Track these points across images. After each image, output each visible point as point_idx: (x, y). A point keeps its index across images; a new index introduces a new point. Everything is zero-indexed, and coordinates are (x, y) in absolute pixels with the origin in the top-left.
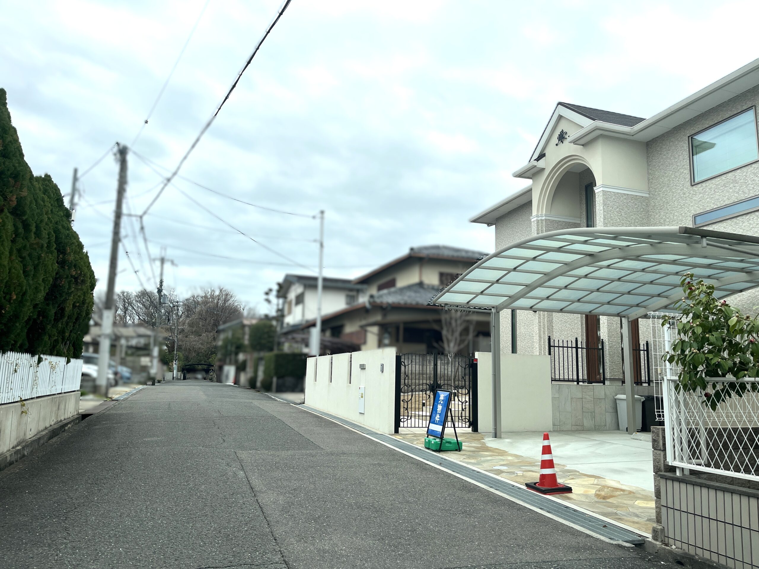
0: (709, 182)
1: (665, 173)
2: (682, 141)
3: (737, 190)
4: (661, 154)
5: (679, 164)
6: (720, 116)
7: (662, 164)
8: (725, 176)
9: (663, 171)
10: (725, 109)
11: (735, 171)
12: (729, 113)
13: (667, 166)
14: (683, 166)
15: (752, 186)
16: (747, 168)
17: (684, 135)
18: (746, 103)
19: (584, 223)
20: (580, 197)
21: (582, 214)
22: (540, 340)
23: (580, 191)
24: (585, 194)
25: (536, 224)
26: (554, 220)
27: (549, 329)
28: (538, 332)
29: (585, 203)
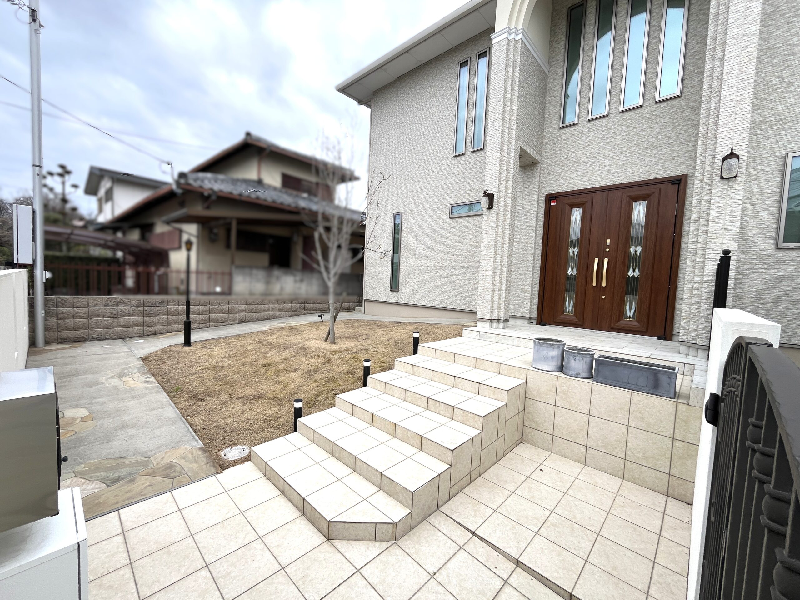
19: (557, 74)
20: (551, 31)
21: (554, 59)
22: (495, 258)
23: (552, 22)
24: (564, 23)
25: (505, 47)
26: (529, 50)
27: (510, 240)
28: (493, 243)
29: (564, 39)
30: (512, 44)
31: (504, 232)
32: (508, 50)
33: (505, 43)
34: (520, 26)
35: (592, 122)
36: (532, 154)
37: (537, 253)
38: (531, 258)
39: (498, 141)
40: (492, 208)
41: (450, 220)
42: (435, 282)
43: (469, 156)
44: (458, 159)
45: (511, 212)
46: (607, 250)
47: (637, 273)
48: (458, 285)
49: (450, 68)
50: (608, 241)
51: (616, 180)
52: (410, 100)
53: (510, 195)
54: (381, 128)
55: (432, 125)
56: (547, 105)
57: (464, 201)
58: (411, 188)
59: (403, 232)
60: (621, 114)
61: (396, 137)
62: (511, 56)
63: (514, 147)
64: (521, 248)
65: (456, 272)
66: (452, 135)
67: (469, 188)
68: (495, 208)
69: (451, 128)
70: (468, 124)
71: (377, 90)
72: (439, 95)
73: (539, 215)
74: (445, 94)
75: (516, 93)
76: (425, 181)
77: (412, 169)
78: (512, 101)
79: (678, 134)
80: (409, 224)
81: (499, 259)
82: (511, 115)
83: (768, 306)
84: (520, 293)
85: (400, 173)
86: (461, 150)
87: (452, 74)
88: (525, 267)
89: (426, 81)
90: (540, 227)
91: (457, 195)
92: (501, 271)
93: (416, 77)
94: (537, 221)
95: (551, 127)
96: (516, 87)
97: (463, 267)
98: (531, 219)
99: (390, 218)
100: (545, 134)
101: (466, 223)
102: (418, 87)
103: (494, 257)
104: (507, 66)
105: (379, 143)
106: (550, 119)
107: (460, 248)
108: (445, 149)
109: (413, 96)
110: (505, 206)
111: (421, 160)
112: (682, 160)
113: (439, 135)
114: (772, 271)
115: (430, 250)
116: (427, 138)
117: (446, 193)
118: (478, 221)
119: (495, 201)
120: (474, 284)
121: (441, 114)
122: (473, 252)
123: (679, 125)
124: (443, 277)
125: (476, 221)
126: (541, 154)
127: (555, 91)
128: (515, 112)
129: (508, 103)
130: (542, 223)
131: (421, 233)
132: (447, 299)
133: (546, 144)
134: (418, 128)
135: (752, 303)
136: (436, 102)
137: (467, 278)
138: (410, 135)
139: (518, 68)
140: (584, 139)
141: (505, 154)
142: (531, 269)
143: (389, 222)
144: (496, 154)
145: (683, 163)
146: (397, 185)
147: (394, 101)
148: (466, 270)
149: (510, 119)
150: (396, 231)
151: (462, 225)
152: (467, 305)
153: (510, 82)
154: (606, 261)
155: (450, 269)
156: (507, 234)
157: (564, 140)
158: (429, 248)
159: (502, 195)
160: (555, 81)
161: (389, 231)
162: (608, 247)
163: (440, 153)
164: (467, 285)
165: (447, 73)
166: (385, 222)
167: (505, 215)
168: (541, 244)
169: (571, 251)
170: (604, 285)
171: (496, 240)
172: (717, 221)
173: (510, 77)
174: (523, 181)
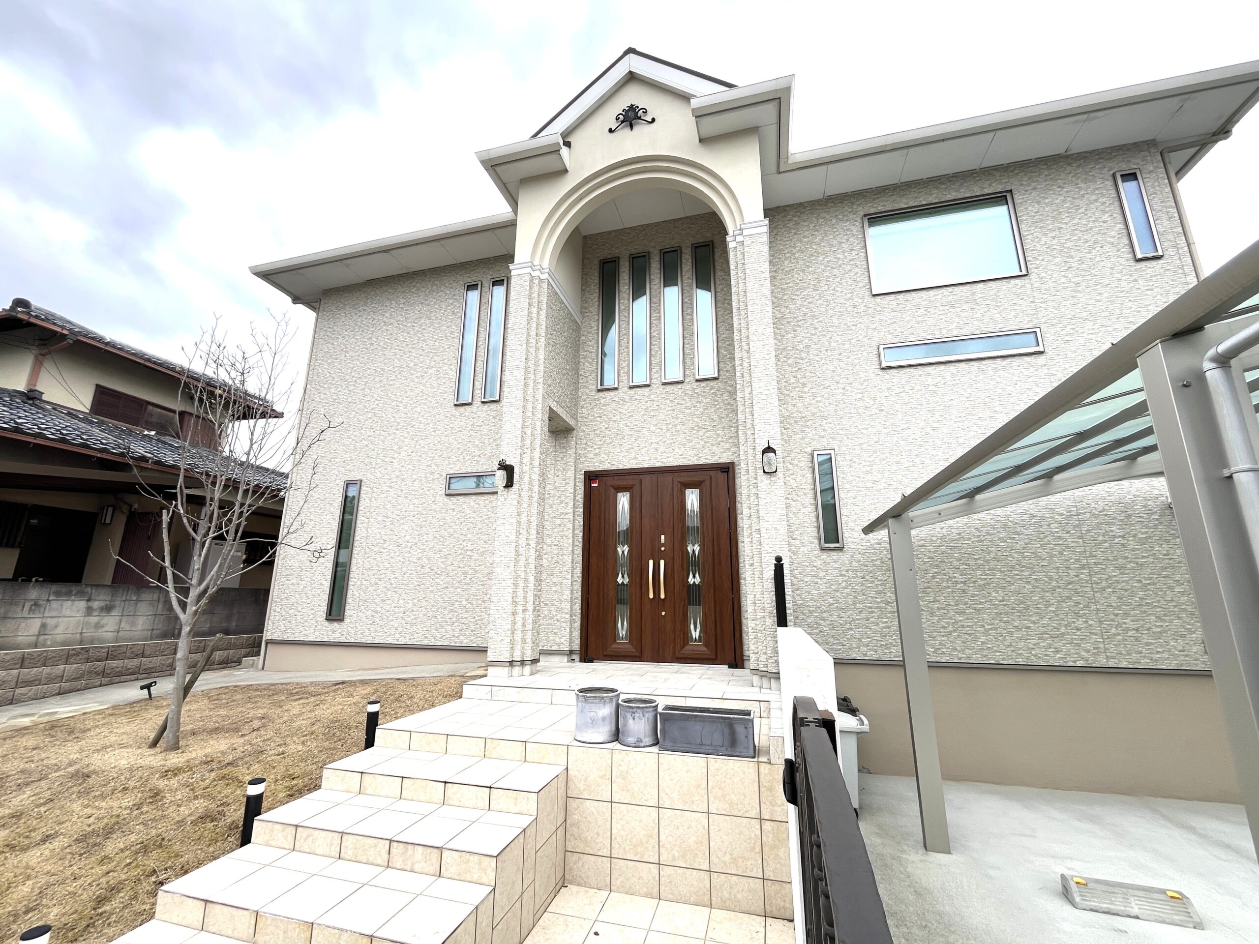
0: (913, 294)
1: (808, 267)
2: (847, 220)
3: (979, 315)
4: (795, 234)
5: (841, 256)
6: (934, 196)
7: (799, 251)
8: (950, 289)
9: (801, 263)
10: (943, 186)
11: (972, 285)
12: (954, 194)
13: (812, 255)
14: (852, 260)
15: (1013, 313)
16: (999, 283)
17: (850, 212)
18: (990, 185)
19: (592, 327)
20: (582, 278)
21: (587, 311)
22: (517, 561)
23: (583, 269)
24: (597, 274)
25: (528, 283)
26: (557, 294)
27: (538, 533)
28: (513, 537)
29: (597, 291)
30: (536, 282)
31: (530, 522)
32: (531, 288)
33: (527, 278)
34: (546, 264)
35: (634, 390)
36: (564, 417)
37: (576, 552)
38: (568, 559)
39: (519, 395)
40: (511, 486)
41: (446, 499)
42: (416, 601)
43: (478, 407)
44: (461, 409)
45: (539, 493)
46: (663, 549)
47: (698, 580)
48: (457, 604)
49: (451, 288)
50: (663, 537)
51: (665, 461)
52: (388, 315)
53: (536, 470)
54: (332, 344)
55: (421, 355)
56: (581, 360)
57: (470, 471)
58: (380, 442)
59: (360, 513)
60: (663, 387)
61: (358, 363)
62: (535, 295)
63: (541, 406)
64: (555, 545)
65: (455, 582)
66: (453, 374)
67: (477, 453)
68: (516, 487)
69: (451, 365)
70: (477, 365)
71: (330, 289)
72: (434, 318)
73: (577, 498)
74: (443, 318)
75: (543, 340)
76: (406, 435)
77: (384, 415)
78: (537, 349)
79: (721, 418)
80: (373, 500)
81: (522, 563)
82: (536, 364)
83: (824, 615)
84: (554, 613)
85: (361, 417)
86: (466, 397)
87: (454, 295)
88: (560, 572)
89: (415, 295)
90: (578, 516)
91: (458, 460)
92: (526, 580)
93: (399, 286)
94: (574, 506)
95: (587, 388)
96: (542, 332)
97: (465, 573)
98: (567, 503)
99: (338, 488)
100: (580, 394)
101: (472, 504)
102: (402, 301)
103: (515, 559)
104: (530, 305)
105: (326, 366)
106: (586, 377)
107: (461, 542)
108: (440, 393)
109: (392, 310)
110: (530, 483)
111: (401, 402)
112: (728, 446)
113: (431, 371)
114: (822, 574)
115: (409, 545)
116: (414, 372)
117: (441, 456)
118: (491, 502)
119: (516, 476)
120: (484, 602)
121: (437, 343)
122: (482, 550)
123: (720, 408)
124: (431, 591)
125: (487, 502)
126: (577, 418)
127: (591, 346)
128: (541, 362)
129: (532, 350)
130: (581, 510)
131: (394, 516)
132: (437, 630)
133: (582, 407)
134: (398, 356)
135: (811, 612)
136: (429, 327)
137: (473, 591)
138: (385, 364)
139: (545, 311)
140: (626, 407)
141: (530, 414)
142: (569, 576)
143: (334, 494)
144: (517, 412)
145: (729, 449)
146: (355, 436)
147: (360, 311)
148: (470, 579)
149: (535, 370)
150: (347, 509)
151: (465, 506)
152: (472, 638)
153: (534, 326)
154: (662, 562)
155: (443, 577)
156: (534, 526)
157: (604, 405)
158: (408, 542)
159: (526, 468)
160: (589, 335)
161: (332, 509)
162: (663, 545)
163: (433, 397)
164: (472, 604)
165: (448, 292)
166: (327, 495)
167: (531, 497)
168: (581, 540)
169: (619, 550)
170: (663, 596)
171: (518, 533)
172: (766, 519)
173: (535, 320)
174: (555, 451)
